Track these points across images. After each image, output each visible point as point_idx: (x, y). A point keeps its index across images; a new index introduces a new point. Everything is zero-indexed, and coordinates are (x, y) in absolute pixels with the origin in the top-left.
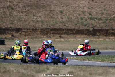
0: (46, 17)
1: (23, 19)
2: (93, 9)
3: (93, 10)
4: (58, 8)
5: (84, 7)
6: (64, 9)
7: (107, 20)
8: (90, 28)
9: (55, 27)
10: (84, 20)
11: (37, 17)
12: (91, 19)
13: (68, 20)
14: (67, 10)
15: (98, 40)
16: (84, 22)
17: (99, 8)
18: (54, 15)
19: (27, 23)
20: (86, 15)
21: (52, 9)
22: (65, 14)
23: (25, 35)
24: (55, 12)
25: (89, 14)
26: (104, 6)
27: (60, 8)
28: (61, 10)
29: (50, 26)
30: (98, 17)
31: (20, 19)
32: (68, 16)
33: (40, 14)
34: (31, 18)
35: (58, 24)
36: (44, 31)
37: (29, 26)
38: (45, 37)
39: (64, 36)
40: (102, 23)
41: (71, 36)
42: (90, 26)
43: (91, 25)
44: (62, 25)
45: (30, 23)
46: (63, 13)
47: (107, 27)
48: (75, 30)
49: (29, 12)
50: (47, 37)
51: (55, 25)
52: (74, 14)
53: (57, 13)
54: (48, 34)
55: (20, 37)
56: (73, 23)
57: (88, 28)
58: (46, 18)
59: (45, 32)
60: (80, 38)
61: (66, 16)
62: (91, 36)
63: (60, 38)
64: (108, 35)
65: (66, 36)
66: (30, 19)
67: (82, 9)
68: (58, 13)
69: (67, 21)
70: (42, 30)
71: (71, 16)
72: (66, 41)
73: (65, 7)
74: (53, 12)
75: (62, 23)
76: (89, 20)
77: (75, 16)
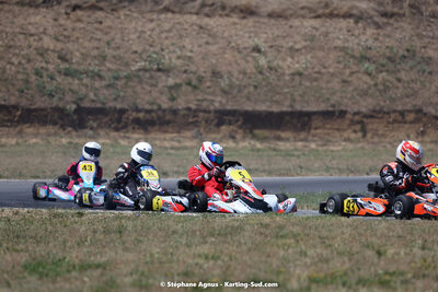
2: (71, 43)
3: (70, 46)
5: (43, 36)
7: (117, 78)
8: (67, 102)
10: (45, 79)
12: (67, 73)
16: (46, 85)
17: (90, 41)
20: (51, 61)
25: (60, 58)
26: (106, 34)
30: (91, 68)
40: (102, 87)
41: (6, 129)
42: (68, 98)
43: (70, 93)
47: (119, 100)
48: (18, 110)
52: (11, 56)
56: (11, 87)
57: (61, 105)
60: (36, 135)
62: (70, 129)
64: (123, 128)
67: (35, 40)
76: (63, 77)
77: (16, 62)
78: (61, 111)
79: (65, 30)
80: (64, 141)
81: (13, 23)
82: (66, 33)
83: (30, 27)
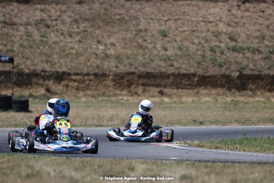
0: (128, 46)
1: (72, 51)
2: (239, 27)
3: (239, 30)
4: (156, 25)
5: (218, 22)
6: (170, 27)
7: (272, 53)
8: (232, 71)
9: (149, 71)
10: (218, 54)
11: (106, 45)
12: (234, 50)
13: (179, 53)
14: (177, 29)
15: (251, 99)
16: (217, 58)
17: (253, 25)
18: (145, 41)
19: (82, 59)
20: (223, 40)
21: (142, 27)
22: (172, 38)
23: (78, 89)
24: (150, 35)
25: (230, 38)
26: (267, 20)
27: (161, 25)
28: (162, 28)
29: (136, 68)
30: (252, 46)
31: (64, 51)
32: (180, 43)
33: (112, 40)
34: (92, 48)
35: (155, 62)
36: (123, 78)
37: (88, 66)
38: (124, 92)
39: (171, 90)
40: (260, 59)
41: (187, 90)
42: (233, 67)
43: (235, 64)
44: (164, 65)
45: (89, 60)
46: (168, 37)
47: (273, 68)
48: (196, 77)
49: (86, 33)
50: (130, 94)
51: (148, 65)
52: (193, 38)
53: (153, 36)
54: (133, 86)
55: (66, 94)
56: (191, 61)
57: (227, 73)
58: (126, 48)
59: (125, 80)
60: (208, 95)
61: (174, 43)
62: (234, 90)
63: (160, 95)
65: (175, 91)
66: (90, 51)
67: (212, 26)
68: (156, 35)
69: (176, 55)
70: (118, 76)
71: (186, 44)
72: (175, 102)
73: (173, 21)
74: (143, 34)
75: (165, 60)
76: (230, 52)
77: (197, 43)
78: (227, 77)
79: (236, 17)
80: (229, 99)
81: (198, 14)
82: (236, 20)
83: (210, 17)
